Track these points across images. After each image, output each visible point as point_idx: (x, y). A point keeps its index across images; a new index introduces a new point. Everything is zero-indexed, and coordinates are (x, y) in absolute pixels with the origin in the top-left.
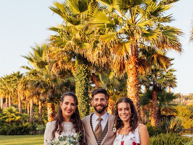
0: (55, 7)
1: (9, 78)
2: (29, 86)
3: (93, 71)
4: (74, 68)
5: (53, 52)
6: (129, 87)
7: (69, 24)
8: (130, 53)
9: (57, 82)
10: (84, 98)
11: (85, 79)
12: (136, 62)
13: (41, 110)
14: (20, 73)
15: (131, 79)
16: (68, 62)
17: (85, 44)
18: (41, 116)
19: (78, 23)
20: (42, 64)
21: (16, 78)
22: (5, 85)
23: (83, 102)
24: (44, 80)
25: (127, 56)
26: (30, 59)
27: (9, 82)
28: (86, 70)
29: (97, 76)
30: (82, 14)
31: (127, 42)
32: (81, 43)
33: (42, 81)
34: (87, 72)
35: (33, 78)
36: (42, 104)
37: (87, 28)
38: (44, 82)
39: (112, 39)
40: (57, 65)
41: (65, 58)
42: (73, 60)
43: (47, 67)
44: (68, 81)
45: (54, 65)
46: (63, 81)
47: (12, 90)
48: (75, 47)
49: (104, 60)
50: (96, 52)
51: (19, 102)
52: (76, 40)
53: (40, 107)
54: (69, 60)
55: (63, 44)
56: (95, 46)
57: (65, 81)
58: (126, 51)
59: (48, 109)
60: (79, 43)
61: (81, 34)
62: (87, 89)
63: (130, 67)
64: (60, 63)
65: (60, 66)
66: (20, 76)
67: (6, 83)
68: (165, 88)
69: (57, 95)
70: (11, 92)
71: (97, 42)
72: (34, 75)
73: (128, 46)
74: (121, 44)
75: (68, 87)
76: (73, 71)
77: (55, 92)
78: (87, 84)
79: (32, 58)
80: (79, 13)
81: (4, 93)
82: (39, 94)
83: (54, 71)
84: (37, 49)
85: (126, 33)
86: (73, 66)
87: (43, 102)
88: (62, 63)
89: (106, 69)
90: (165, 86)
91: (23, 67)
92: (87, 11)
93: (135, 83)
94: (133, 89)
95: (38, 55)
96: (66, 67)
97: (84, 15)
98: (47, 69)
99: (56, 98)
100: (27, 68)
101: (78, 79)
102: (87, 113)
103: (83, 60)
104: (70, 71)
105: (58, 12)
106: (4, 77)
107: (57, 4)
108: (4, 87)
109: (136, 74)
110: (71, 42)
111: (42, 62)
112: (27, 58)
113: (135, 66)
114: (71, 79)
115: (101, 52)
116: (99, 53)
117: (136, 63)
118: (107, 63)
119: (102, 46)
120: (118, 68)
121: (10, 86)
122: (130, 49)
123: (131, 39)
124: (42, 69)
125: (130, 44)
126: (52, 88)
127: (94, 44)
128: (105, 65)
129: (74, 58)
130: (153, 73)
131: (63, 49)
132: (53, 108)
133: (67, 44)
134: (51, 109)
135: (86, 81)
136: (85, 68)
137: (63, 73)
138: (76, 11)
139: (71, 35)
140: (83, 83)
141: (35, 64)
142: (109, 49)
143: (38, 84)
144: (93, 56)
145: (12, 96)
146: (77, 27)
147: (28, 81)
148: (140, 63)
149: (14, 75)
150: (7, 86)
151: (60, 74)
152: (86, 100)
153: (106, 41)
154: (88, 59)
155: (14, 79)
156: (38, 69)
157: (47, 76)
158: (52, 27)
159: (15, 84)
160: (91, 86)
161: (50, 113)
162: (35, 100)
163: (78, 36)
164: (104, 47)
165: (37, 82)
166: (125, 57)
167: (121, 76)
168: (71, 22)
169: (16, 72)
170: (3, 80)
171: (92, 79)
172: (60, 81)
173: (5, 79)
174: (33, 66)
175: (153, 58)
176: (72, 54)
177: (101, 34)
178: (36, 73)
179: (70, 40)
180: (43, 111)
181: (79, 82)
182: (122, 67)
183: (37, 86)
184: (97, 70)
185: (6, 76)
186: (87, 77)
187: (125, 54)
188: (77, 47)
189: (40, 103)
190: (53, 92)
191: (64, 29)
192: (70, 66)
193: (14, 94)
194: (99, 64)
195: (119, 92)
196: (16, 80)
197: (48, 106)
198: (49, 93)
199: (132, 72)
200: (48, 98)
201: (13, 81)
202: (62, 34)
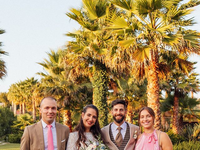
0: (72, 13)
1: (23, 84)
2: (45, 93)
3: (111, 77)
4: (92, 74)
5: (70, 59)
6: (149, 93)
7: (86, 30)
8: (150, 59)
9: (73, 89)
10: (102, 105)
11: (103, 85)
12: (156, 67)
14: (35, 79)
15: (151, 85)
16: (85, 68)
17: (103, 49)
19: (95, 29)
20: (58, 71)
21: (30, 84)
22: (19, 91)
24: (60, 86)
25: (147, 62)
27: (23, 88)
28: (104, 76)
29: (116, 82)
30: (99, 19)
31: (147, 47)
32: (99, 49)
33: (58, 87)
34: (105, 78)
35: (49, 85)
37: (104, 34)
38: (60, 88)
39: (131, 45)
40: (74, 71)
41: (83, 64)
42: (90, 66)
43: (62, 73)
44: (85, 87)
45: (71, 71)
46: (80, 88)
47: (26, 97)
48: (93, 54)
49: (123, 66)
50: (115, 58)
51: (34, 109)
52: (94, 46)
54: (87, 66)
55: (80, 50)
56: (114, 52)
57: (81, 87)
58: (146, 56)
59: (64, 116)
60: (97, 49)
61: (99, 39)
62: (105, 95)
63: (150, 73)
64: (77, 70)
65: (77, 72)
66: (34, 82)
67: (20, 89)
68: (187, 93)
69: (74, 102)
70: (25, 99)
71: (116, 48)
73: (148, 51)
74: (140, 49)
75: (84, 93)
76: (90, 78)
77: (72, 99)
78: (105, 90)
79: (47, 64)
80: (96, 18)
81: (18, 100)
83: (71, 78)
84: (52, 54)
85: (145, 38)
86: (91, 72)
88: (79, 69)
89: (125, 74)
90: (187, 91)
91: (39, 74)
92: (105, 16)
93: (155, 89)
94: (153, 96)
95: (53, 61)
96: (83, 73)
97: (102, 20)
98: (63, 75)
99: (72, 105)
100: (43, 74)
101: (96, 86)
102: (105, 120)
103: (101, 66)
104: (87, 77)
105: (75, 18)
106: (18, 84)
107: (74, 10)
108: (18, 94)
109: (157, 80)
110: (89, 47)
111: (58, 68)
112: (42, 65)
113: (155, 72)
114: (88, 85)
115: (120, 58)
116: (118, 59)
117: (156, 69)
118: (126, 69)
119: (121, 52)
120: (138, 74)
121: (24, 92)
122: (150, 54)
123: (151, 45)
124: (58, 75)
125: (150, 49)
126: (68, 95)
127: (113, 49)
128: (124, 70)
129: (92, 63)
130: (174, 78)
131: (80, 55)
132: (69, 115)
133: (84, 50)
134: (67, 116)
135: (104, 87)
136: (103, 74)
137: (80, 79)
138: (93, 17)
139: (88, 40)
140: (101, 89)
141: (51, 70)
142: (128, 56)
143: (54, 90)
144: (111, 62)
145: (26, 103)
146: (95, 33)
147: (44, 88)
148: (161, 68)
149: (28, 81)
150: (21, 92)
151: (77, 80)
152: (104, 107)
153: (125, 46)
154: (106, 65)
155: (28, 85)
156: (54, 76)
157: (63, 83)
158: (69, 33)
159: (29, 91)
160: (109, 92)
161: (66, 120)
163: (95, 42)
164: (123, 53)
165: (52, 89)
166: (145, 62)
167: (141, 82)
168: (88, 28)
169: (30, 78)
170: (17, 86)
171: (110, 85)
172: (77, 87)
174: (49, 72)
175: (174, 63)
176: (90, 60)
177: (120, 40)
178: (51, 80)
179: (87, 45)
180: (58, 118)
181: (97, 89)
182: (142, 72)
183: (53, 93)
184: (115, 75)
185: (20, 82)
186: (105, 83)
187: (144, 60)
188: (95, 53)
190: (69, 99)
191: (81, 35)
192: (87, 73)
193: (28, 101)
194: (118, 70)
195: (138, 98)
196: (30, 86)
197: (64, 113)
198: (66, 100)
199: (152, 78)
200: (64, 105)
201: (27, 87)
202: (79, 40)
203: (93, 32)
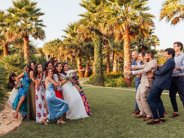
0: (82, 3)
1: (52, 42)
2: (66, 48)
3: (104, 38)
4: (93, 37)
5: (81, 29)
6: (125, 48)
7: (90, 13)
8: (125, 29)
9: (83, 45)
10: (99, 54)
11: (100, 43)
12: (128, 33)
13: (72, 62)
14: (59, 40)
15: (126, 43)
16: (90, 34)
17: (100, 24)
18: (72, 66)
19: (95, 12)
20: (74, 35)
21: (57, 43)
22: (50, 47)
23: (99, 57)
24: (75, 44)
25: (123, 31)
26: (67, 32)
27: (53, 45)
28: (100, 38)
29: (107, 41)
30: (97, 7)
31: (123, 23)
32: (97, 23)
33: (74, 44)
34: (101, 39)
35: (69, 43)
36: (73, 59)
37: (100, 15)
38: (75, 45)
39: (114, 22)
40: (83, 36)
41: (88, 32)
42: (92, 32)
43: (76, 36)
44: (89, 44)
45: (82, 36)
46: (87, 44)
47: (54, 50)
48: (94, 26)
49: (111, 32)
50: (106, 29)
51: (59, 57)
52: (94, 22)
53: (71, 60)
54: (90, 33)
55: (87, 24)
56: (105, 26)
57: (88, 44)
58: (122, 28)
59: (78, 61)
60: (96, 23)
61: (97, 18)
62: (101, 49)
63: (125, 36)
64: (85, 35)
65: (85, 36)
66: (59, 41)
67: (51, 46)
69: (83, 53)
70: (54, 51)
71: (106, 23)
72: (69, 41)
73: (123, 25)
74: (120, 24)
75: (89, 47)
76: (92, 38)
77: (82, 51)
78: (101, 46)
79: (68, 31)
80: (96, 6)
81: (49, 52)
82: (72, 52)
83: (82, 39)
84: (70, 25)
85: (122, 18)
86: (93, 36)
87: (74, 57)
88: (86, 35)
89: (112, 37)
90: (149, 45)
91: (63, 36)
92: (100, 5)
93: (128, 45)
94: (127, 49)
95: (71, 29)
96: (88, 37)
97: (99, 7)
98: (77, 37)
99: (82, 54)
100: (65, 37)
101: (96, 44)
102: (101, 63)
103: (98, 32)
104: (91, 39)
105: (84, 6)
106: (49, 42)
107: (83, 2)
108: (49, 48)
109: (129, 40)
110: (92, 22)
111: (74, 33)
112: (65, 31)
113: (128, 36)
114: (91, 43)
115: (108, 29)
116: (107, 29)
117: (129, 34)
118: (113, 34)
119: (109, 25)
120: (119, 37)
121: (53, 47)
122: (125, 27)
123: (125, 21)
124: (74, 38)
125: (124, 24)
126: (80, 48)
127: (105, 24)
128: (111, 35)
129: (93, 31)
130: (142, 38)
131: (87, 27)
132: (81, 60)
133: (89, 24)
134: (79, 61)
135: (100, 44)
136: (99, 37)
137: (86, 40)
138: (94, 5)
139: (91, 18)
140: (98, 45)
141: (70, 34)
142: (113, 27)
143: (72, 46)
144: (104, 31)
145: (54, 54)
146: (95, 14)
147: (65, 45)
148: (131, 34)
149: (55, 41)
150: (51, 47)
151: (85, 41)
152: (101, 56)
153: (111, 23)
154: (101, 32)
155: (56, 43)
156: (71, 38)
157: (77, 42)
158: (80, 15)
159: (56, 47)
160: (103, 47)
161: (79, 63)
162: (69, 56)
163: (95, 19)
164: (110, 26)
165: (71, 46)
166: (122, 31)
167: (121, 41)
168: (91, 11)
169: (57, 39)
170: (49, 44)
171: (104, 43)
172: (85, 44)
173: (50, 44)
174: (68, 36)
175: (138, 31)
176: (92, 29)
177: (108, 19)
178: (70, 40)
179: (91, 21)
180: (73, 63)
181: (97, 45)
182: (121, 36)
183: (71, 48)
184: (107, 38)
185: (50, 41)
186: (101, 42)
187: (121, 30)
188: (95, 26)
189: (71, 58)
190: (81, 51)
191: (87, 15)
192: (91, 36)
193: (56, 53)
194: (108, 35)
195: (121, 50)
196: (57, 44)
197: (78, 59)
198: (78, 52)
199: (126, 39)
200: (77, 55)
201: (55, 44)
202: (86, 18)
203: (94, 14)
